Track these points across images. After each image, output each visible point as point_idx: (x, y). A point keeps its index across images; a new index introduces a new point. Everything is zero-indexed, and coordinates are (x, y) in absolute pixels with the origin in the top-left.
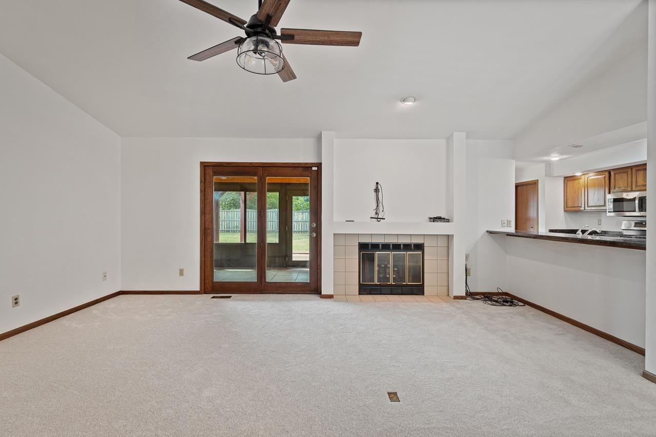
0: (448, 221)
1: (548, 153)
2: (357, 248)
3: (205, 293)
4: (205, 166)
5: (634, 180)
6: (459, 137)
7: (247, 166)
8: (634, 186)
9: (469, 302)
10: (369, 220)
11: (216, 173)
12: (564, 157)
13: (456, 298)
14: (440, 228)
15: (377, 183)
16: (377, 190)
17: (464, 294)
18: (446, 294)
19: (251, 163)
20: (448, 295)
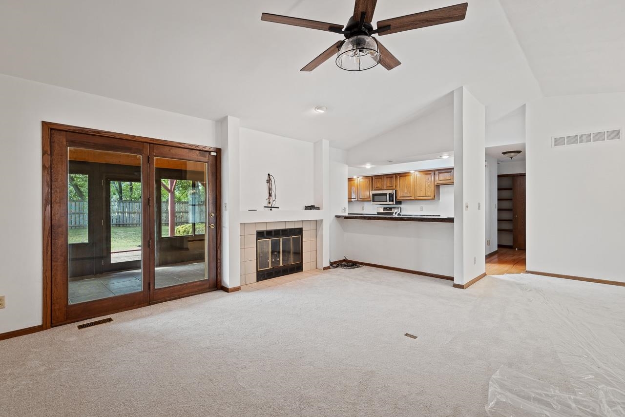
0: (318, 208)
1: (364, 163)
2: (255, 237)
3: (53, 325)
4: (51, 129)
5: (385, 183)
6: (326, 143)
7: (127, 140)
8: (385, 187)
9: (332, 270)
10: (262, 209)
11: (72, 143)
12: (373, 166)
13: (325, 268)
14: (312, 215)
15: (269, 174)
16: (269, 181)
17: (329, 265)
18: (315, 267)
19: (135, 136)
20: (317, 268)
